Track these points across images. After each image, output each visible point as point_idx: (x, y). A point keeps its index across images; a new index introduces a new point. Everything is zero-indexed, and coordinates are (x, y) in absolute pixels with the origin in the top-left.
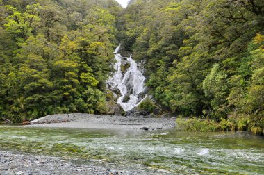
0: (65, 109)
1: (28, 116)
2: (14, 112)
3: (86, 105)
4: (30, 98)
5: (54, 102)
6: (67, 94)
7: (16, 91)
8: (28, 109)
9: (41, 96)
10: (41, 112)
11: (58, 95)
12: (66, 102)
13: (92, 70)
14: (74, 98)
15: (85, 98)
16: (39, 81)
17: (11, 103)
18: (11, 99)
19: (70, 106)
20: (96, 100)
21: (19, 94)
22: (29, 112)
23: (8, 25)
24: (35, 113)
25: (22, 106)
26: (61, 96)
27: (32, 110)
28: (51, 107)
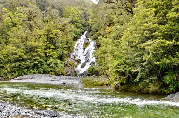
0: (35, 71)
1: (12, 75)
2: (4, 73)
3: (49, 69)
4: (13, 65)
5: (28, 68)
6: (36, 62)
7: (6, 60)
8: (13, 72)
9: (20, 64)
10: (20, 73)
11: (30, 63)
12: (36, 67)
13: (54, 48)
14: (41, 65)
15: (49, 65)
16: (18, 54)
17: (3, 67)
18: (3, 65)
19: (39, 70)
20: (55, 66)
21: (8, 62)
22: (13, 73)
23: (5, 20)
24: (16, 74)
25: (9, 69)
26: (32, 64)
27: (15, 72)
28: (26, 70)
